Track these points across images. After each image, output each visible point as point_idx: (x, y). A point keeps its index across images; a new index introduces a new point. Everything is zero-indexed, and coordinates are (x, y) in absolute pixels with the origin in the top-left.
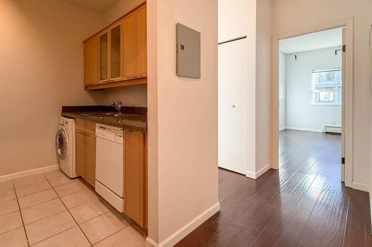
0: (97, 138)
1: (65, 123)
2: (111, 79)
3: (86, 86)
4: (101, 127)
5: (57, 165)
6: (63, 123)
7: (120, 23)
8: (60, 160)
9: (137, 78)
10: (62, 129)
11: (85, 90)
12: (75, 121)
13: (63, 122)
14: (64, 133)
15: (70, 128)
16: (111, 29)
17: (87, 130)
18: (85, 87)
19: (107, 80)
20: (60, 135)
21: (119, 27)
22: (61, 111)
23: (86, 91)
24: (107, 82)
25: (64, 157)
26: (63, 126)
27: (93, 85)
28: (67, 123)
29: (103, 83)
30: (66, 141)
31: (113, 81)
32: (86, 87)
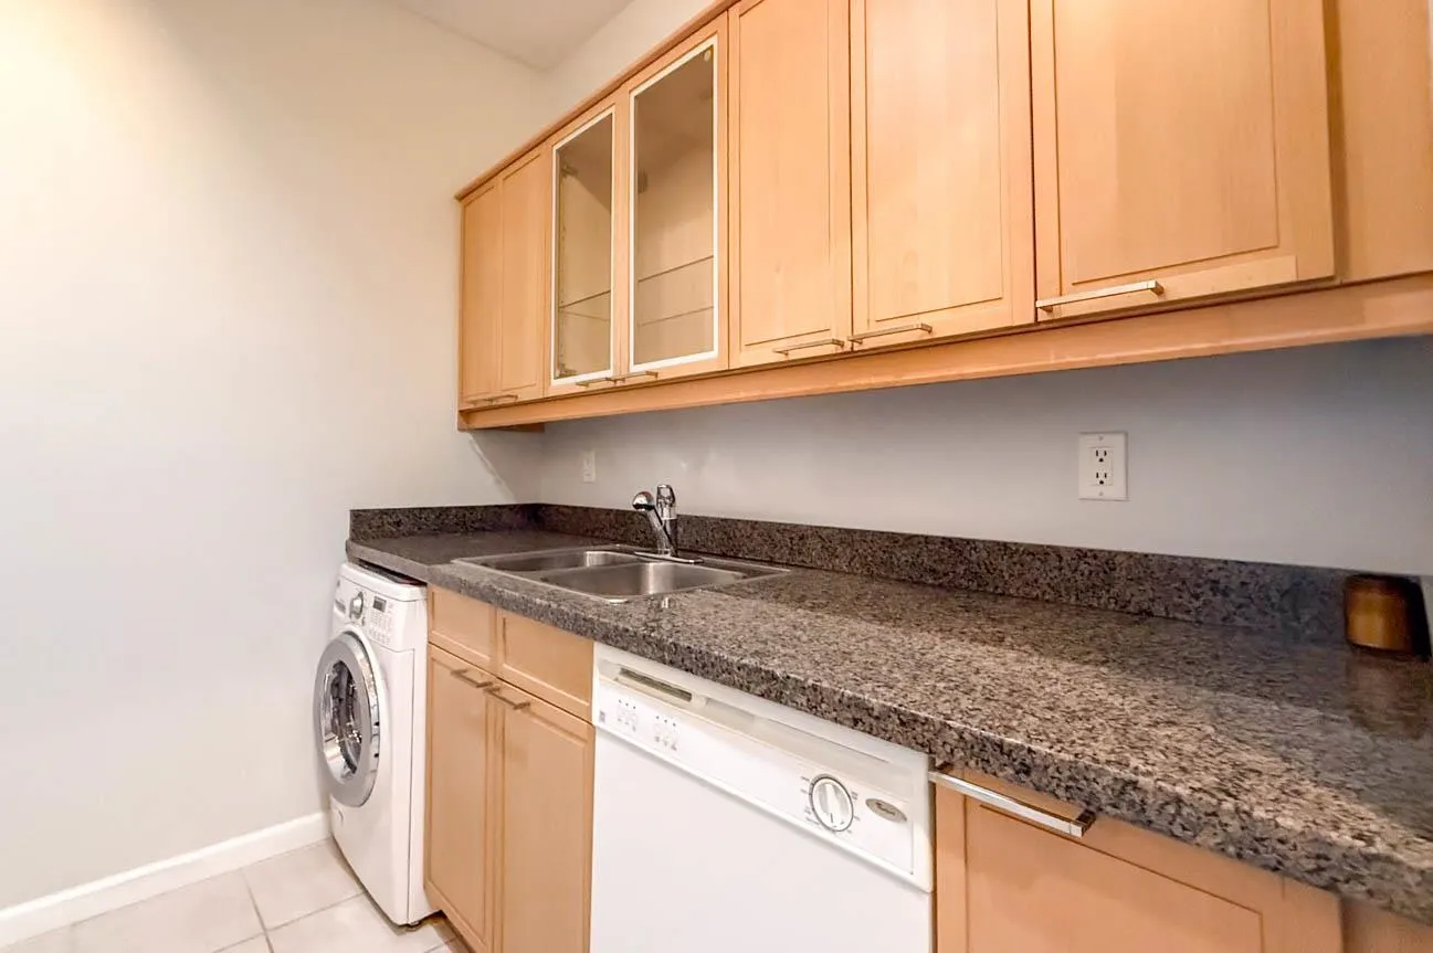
0: (600, 742)
1: (369, 603)
2: (635, 369)
3: (472, 406)
4: (627, 673)
5: (317, 817)
6: (358, 603)
7: (713, 41)
8: (339, 807)
9: (868, 344)
10: (351, 634)
11: (461, 429)
12: (431, 602)
13: (360, 595)
14: (360, 656)
15: (398, 640)
16: (636, 93)
17: (509, 669)
18: (461, 412)
19: (609, 373)
20: (340, 667)
21: (701, 66)
22: (346, 535)
23: (469, 436)
24: (611, 384)
25: (364, 795)
26: (360, 621)
27: (511, 401)
28: (379, 605)
29: (583, 389)
30: (373, 702)
31: (656, 375)
32: (465, 414)
